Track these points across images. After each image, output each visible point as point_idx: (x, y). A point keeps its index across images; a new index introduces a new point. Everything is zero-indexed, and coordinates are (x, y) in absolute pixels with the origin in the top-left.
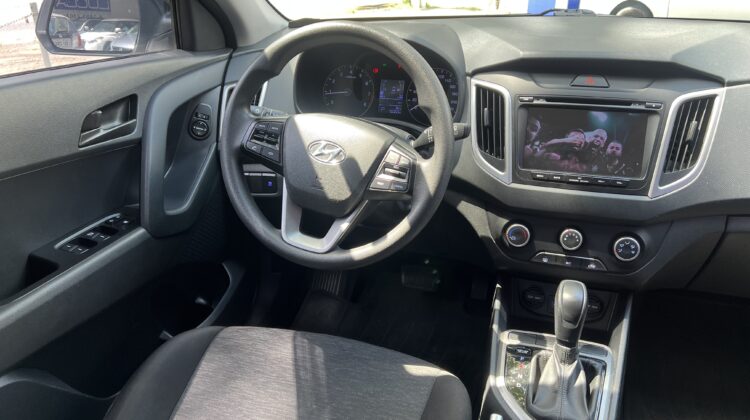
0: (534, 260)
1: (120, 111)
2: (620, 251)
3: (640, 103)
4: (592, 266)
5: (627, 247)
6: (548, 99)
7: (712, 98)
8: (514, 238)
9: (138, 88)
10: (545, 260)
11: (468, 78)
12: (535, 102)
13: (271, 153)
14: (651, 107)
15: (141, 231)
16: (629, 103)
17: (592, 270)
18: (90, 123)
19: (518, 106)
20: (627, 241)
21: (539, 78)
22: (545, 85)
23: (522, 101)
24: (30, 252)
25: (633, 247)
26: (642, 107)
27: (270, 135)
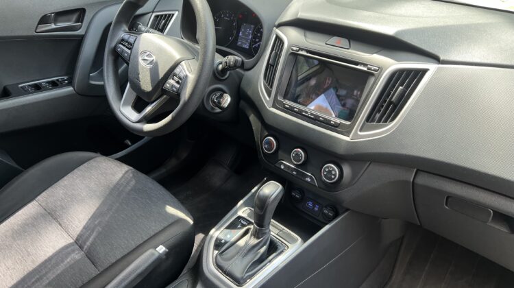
0: (277, 165)
1: (75, 17)
2: (325, 173)
3: (365, 65)
4: (309, 180)
5: (330, 172)
6: (308, 51)
7: (424, 71)
8: (266, 146)
9: (87, 5)
10: (282, 167)
11: (275, 28)
12: (300, 52)
13: (126, 55)
14: (370, 69)
15: (70, 89)
16: (357, 64)
17: (307, 182)
18: (44, 20)
19: (289, 53)
20: (331, 167)
21: (309, 34)
22: (310, 41)
23: (292, 50)
24: (5, 85)
25: (333, 173)
26: (365, 69)
27: (129, 43)
